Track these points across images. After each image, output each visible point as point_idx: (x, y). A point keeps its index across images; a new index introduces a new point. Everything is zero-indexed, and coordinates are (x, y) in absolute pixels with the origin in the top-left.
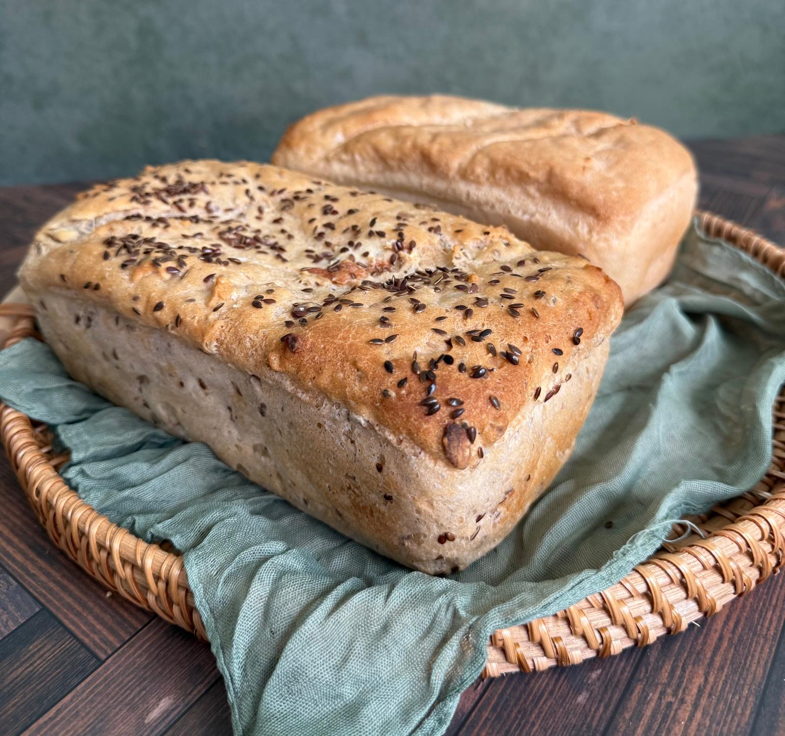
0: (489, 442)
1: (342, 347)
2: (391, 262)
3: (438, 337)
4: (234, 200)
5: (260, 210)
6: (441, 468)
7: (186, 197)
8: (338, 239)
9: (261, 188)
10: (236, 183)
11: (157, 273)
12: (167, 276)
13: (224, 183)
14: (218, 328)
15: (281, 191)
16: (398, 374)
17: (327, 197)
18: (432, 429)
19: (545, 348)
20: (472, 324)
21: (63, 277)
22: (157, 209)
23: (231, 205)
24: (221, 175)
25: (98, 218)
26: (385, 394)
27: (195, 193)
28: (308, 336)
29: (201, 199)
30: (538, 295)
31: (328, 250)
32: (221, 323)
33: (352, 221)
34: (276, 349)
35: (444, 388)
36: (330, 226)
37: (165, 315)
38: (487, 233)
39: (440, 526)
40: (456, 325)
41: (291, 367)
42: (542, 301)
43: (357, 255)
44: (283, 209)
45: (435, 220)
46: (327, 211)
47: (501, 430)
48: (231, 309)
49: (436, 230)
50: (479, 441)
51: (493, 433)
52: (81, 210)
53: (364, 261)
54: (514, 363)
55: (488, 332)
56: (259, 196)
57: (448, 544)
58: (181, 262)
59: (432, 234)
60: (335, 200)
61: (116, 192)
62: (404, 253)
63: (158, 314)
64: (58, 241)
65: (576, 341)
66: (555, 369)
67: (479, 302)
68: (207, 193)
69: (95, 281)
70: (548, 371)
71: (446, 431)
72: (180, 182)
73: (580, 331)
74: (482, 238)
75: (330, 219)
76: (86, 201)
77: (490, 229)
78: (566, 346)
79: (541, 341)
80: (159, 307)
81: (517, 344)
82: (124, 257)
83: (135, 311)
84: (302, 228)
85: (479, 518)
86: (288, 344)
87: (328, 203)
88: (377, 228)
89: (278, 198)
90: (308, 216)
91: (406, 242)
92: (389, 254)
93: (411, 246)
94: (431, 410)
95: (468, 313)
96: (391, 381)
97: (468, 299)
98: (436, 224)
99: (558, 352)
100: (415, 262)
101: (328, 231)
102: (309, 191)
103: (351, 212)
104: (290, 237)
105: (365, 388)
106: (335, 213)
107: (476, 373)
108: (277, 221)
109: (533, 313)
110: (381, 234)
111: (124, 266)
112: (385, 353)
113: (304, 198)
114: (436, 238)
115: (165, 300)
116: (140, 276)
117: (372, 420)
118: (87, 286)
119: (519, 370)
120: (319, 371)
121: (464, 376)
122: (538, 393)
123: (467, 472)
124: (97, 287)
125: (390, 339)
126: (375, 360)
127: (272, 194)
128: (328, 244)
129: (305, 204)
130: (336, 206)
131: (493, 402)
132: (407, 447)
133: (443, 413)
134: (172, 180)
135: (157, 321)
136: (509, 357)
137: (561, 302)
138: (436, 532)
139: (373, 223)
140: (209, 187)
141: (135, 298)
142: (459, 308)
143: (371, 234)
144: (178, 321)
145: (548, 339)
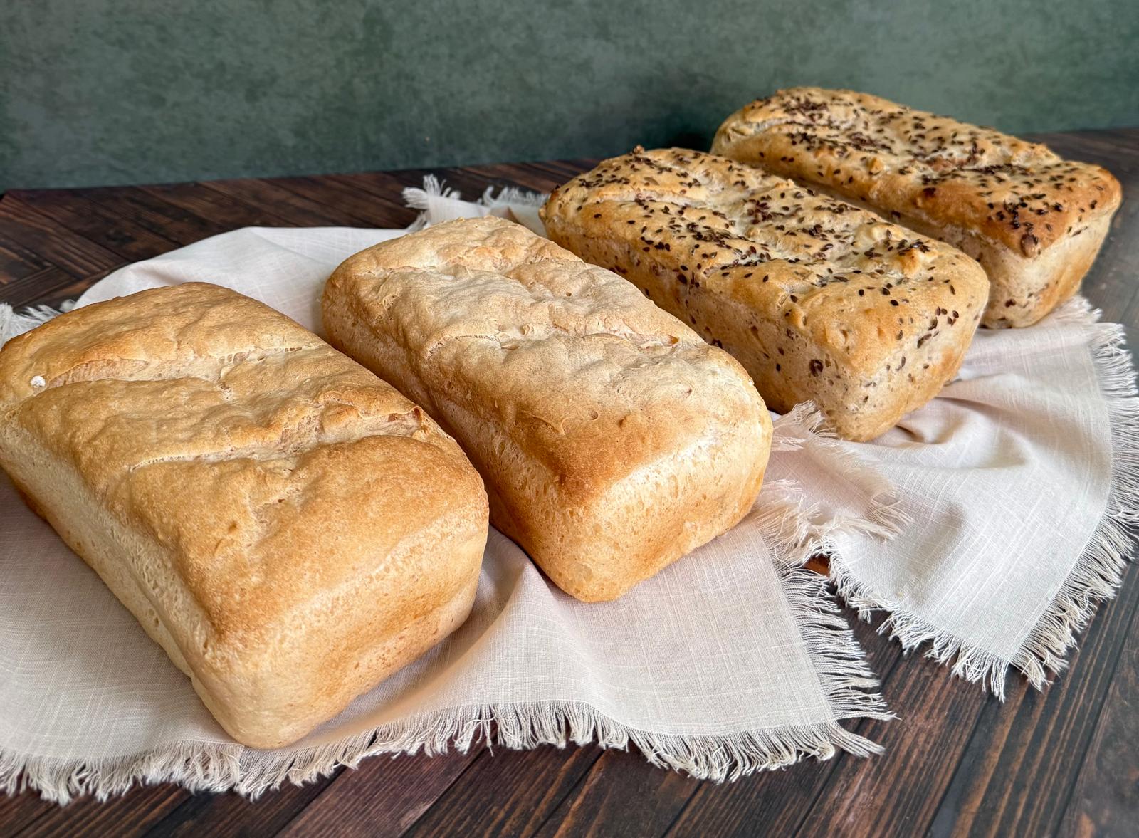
0: (1045, 246)
1: (962, 196)
2: (969, 160)
3: (1015, 196)
4: (846, 115)
5: (866, 124)
6: (1018, 257)
7: (815, 112)
8: (928, 145)
9: (863, 109)
10: (846, 105)
11: (831, 154)
12: (837, 156)
13: (838, 105)
14: (879, 184)
15: (879, 112)
16: (997, 210)
17: (916, 118)
18: (1016, 236)
19: (1076, 207)
20: (1033, 191)
21: (762, 154)
22: (800, 118)
23: (844, 119)
24: (834, 99)
25: (764, 122)
26: (990, 218)
27: (821, 109)
28: (941, 189)
29: (826, 114)
30: (1072, 180)
31: (922, 151)
32: (880, 182)
33: (937, 134)
34: (920, 195)
35: (1023, 217)
36: (922, 136)
37: (842, 177)
38: (1033, 148)
39: (1010, 294)
40: (1024, 191)
41: (929, 205)
42: (1074, 183)
43: (945, 155)
44: (883, 123)
45: (996, 137)
46: (917, 127)
47: (1052, 241)
48: (885, 174)
49: (998, 143)
50: (1039, 246)
51: (1048, 242)
52: (753, 115)
53: (949, 158)
54: (1059, 211)
55: (1044, 195)
56: (862, 114)
57: (1012, 307)
58: (844, 149)
59: (995, 146)
60: (922, 120)
61: (772, 106)
62: (978, 156)
63: (837, 176)
64: (743, 134)
65: (1093, 207)
66: (1080, 219)
67: (1038, 181)
68: (828, 110)
69: (789, 156)
70: (1076, 220)
71: (1024, 237)
72: (807, 102)
73: (1095, 202)
74: (1029, 150)
75: (919, 131)
76: (753, 111)
77: (1034, 145)
78: (1087, 208)
79: (1073, 203)
80: (838, 172)
81: (1061, 202)
82: (805, 144)
83: (821, 174)
84: (899, 136)
85: (1030, 295)
86: (929, 193)
87: (917, 121)
88: (959, 138)
89: (877, 117)
90: (903, 129)
91: (979, 148)
92: (966, 156)
93: (982, 152)
94: (1016, 227)
95: (1031, 186)
96: (992, 213)
97: (1031, 179)
98: (997, 140)
99: (1083, 210)
100: (985, 161)
101: (920, 139)
102: (901, 113)
103: (936, 128)
104: (892, 142)
105: (977, 216)
106: (923, 128)
107: (1040, 212)
108: (880, 131)
109: (1070, 189)
110: (961, 143)
111: (808, 149)
112: (987, 200)
113: (897, 118)
114: (998, 148)
115: (841, 168)
116: (821, 154)
117: (980, 232)
118: (784, 159)
119: (1062, 215)
120: (948, 207)
121: (1033, 213)
122: (1070, 229)
123: (1030, 260)
124: (792, 160)
125: (989, 193)
126: (982, 203)
127: (873, 113)
128: (921, 148)
129: (899, 121)
130: (924, 124)
131: (1048, 227)
132: (999, 247)
133: (1022, 229)
134: (803, 101)
135: (835, 180)
136: (1057, 208)
137: (1085, 185)
138: (1006, 298)
139: (955, 135)
140: (829, 107)
141: (820, 167)
142: (1026, 183)
143: (953, 143)
144: (851, 180)
145: (1077, 203)
